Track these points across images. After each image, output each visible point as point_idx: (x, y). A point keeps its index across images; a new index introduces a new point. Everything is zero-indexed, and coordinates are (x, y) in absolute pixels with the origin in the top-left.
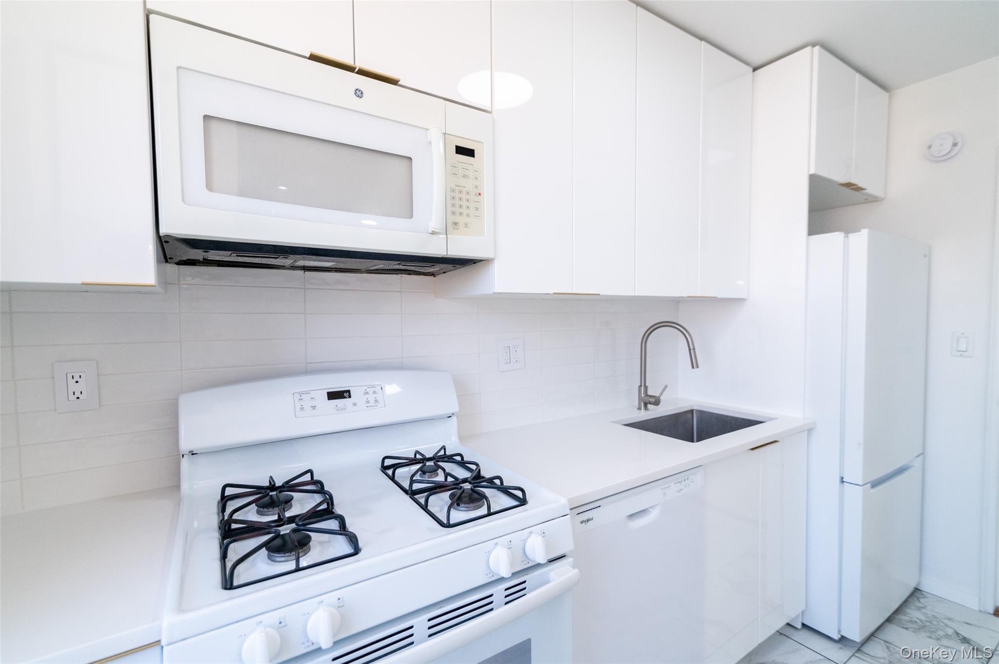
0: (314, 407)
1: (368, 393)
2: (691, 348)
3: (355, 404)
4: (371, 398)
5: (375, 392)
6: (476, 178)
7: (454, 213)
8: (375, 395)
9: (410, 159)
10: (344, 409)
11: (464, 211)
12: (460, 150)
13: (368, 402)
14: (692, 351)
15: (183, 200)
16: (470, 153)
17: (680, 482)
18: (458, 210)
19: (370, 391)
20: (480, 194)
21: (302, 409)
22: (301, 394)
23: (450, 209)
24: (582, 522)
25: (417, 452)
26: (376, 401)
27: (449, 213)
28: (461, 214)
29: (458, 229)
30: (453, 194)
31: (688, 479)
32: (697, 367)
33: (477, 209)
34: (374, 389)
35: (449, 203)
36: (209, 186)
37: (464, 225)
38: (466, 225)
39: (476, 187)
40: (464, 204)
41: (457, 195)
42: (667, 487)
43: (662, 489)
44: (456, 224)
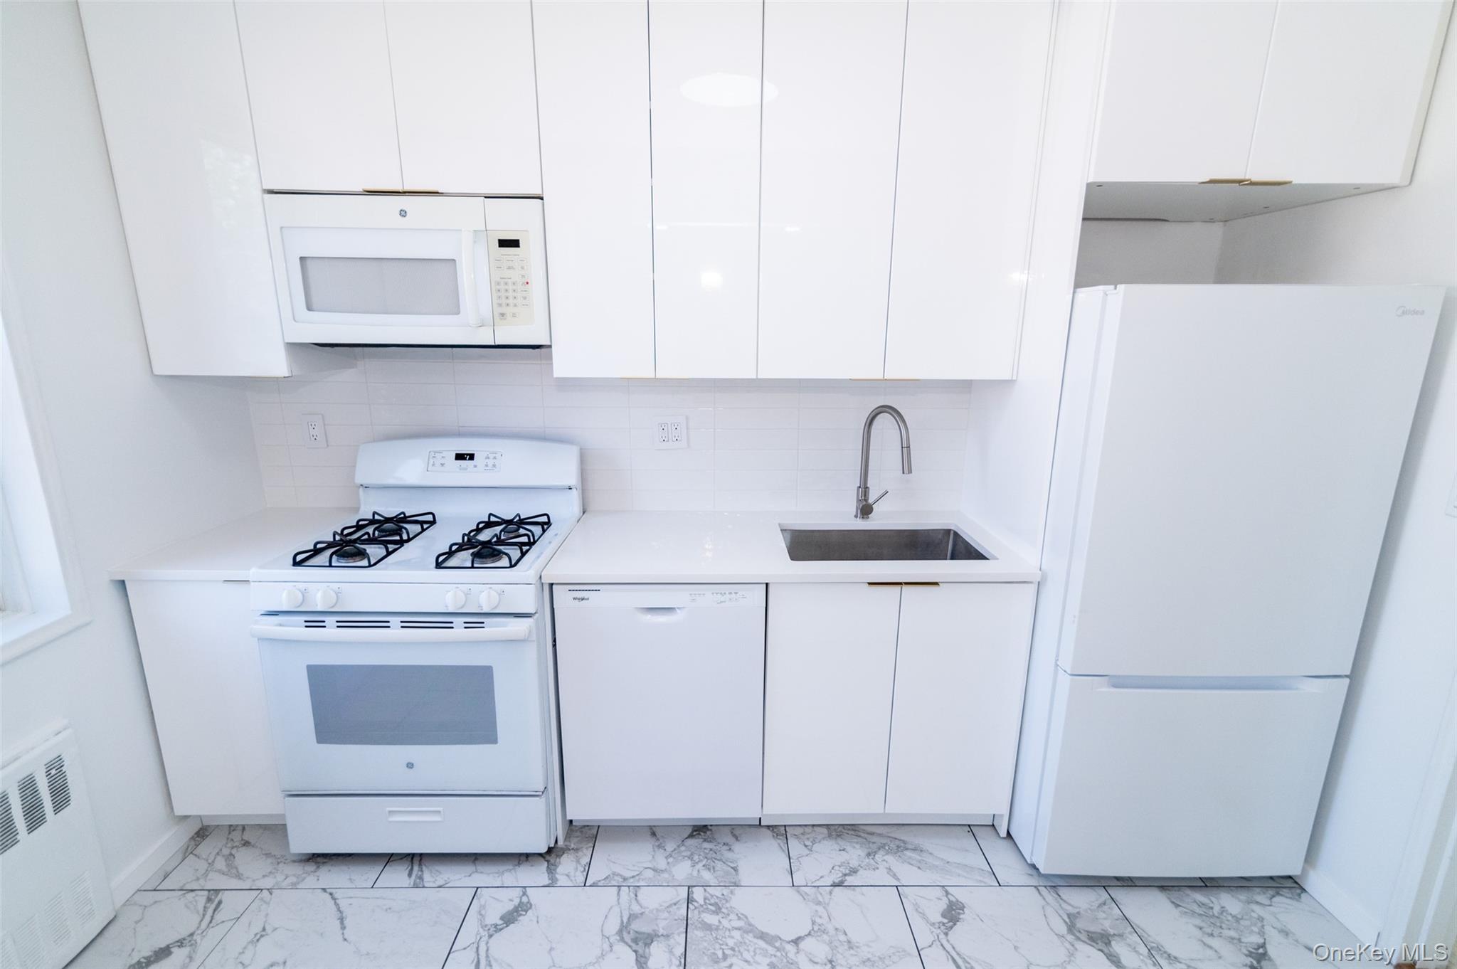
0: (442, 465)
1: (489, 458)
2: (905, 445)
3: (475, 466)
4: (490, 462)
5: (495, 458)
6: (522, 268)
7: (500, 305)
8: (495, 461)
9: (454, 260)
10: (466, 469)
11: (511, 301)
12: (504, 243)
13: (487, 466)
14: (905, 450)
15: (294, 319)
16: (514, 243)
17: (721, 593)
18: (504, 301)
19: (491, 456)
20: (527, 283)
21: (433, 465)
22: (435, 453)
23: (495, 301)
24: (574, 599)
25: (490, 515)
26: (494, 466)
27: (495, 306)
28: (508, 305)
29: (505, 319)
30: (498, 287)
31: (736, 593)
32: (910, 472)
33: (525, 298)
34: (494, 455)
35: (495, 295)
36: (309, 308)
37: (512, 315)
38: (514, 315)
39: (523, 276)
40: (511, 294)
41: (502, 287)
42: (700, 594)
43: (691, 594)
44: (503, 315)
